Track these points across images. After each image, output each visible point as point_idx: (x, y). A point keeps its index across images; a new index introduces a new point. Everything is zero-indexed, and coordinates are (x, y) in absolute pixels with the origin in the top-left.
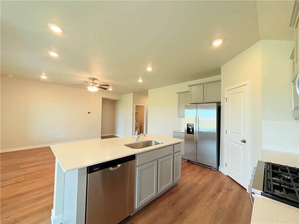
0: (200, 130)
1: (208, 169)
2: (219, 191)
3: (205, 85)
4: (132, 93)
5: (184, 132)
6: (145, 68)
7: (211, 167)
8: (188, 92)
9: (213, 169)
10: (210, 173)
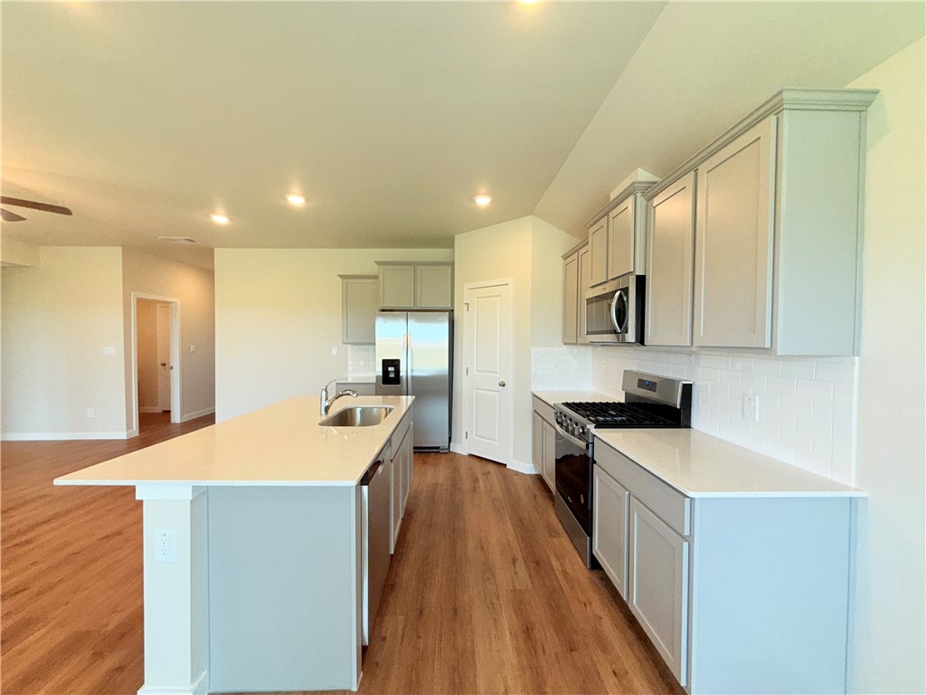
0: (415, 374)
1: (433, 454)
2: (476, 480)
3: (419, 268)
4: (121, 248)
5: (375, 381)
6: (283, 196)
7: (438, 448)
8: (376, 277)
9: (441, 451)
10: (443, 460)
